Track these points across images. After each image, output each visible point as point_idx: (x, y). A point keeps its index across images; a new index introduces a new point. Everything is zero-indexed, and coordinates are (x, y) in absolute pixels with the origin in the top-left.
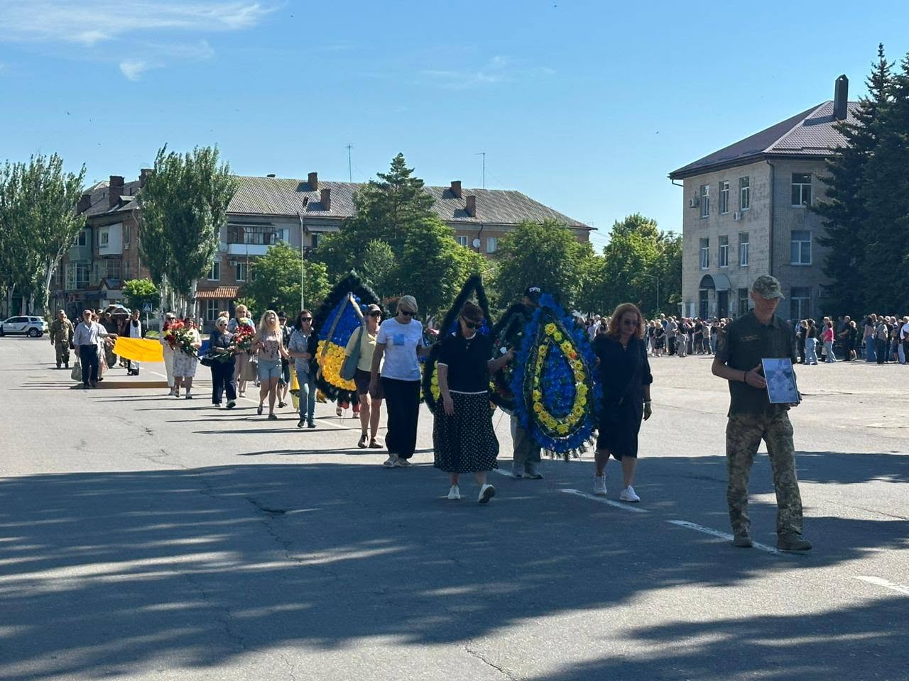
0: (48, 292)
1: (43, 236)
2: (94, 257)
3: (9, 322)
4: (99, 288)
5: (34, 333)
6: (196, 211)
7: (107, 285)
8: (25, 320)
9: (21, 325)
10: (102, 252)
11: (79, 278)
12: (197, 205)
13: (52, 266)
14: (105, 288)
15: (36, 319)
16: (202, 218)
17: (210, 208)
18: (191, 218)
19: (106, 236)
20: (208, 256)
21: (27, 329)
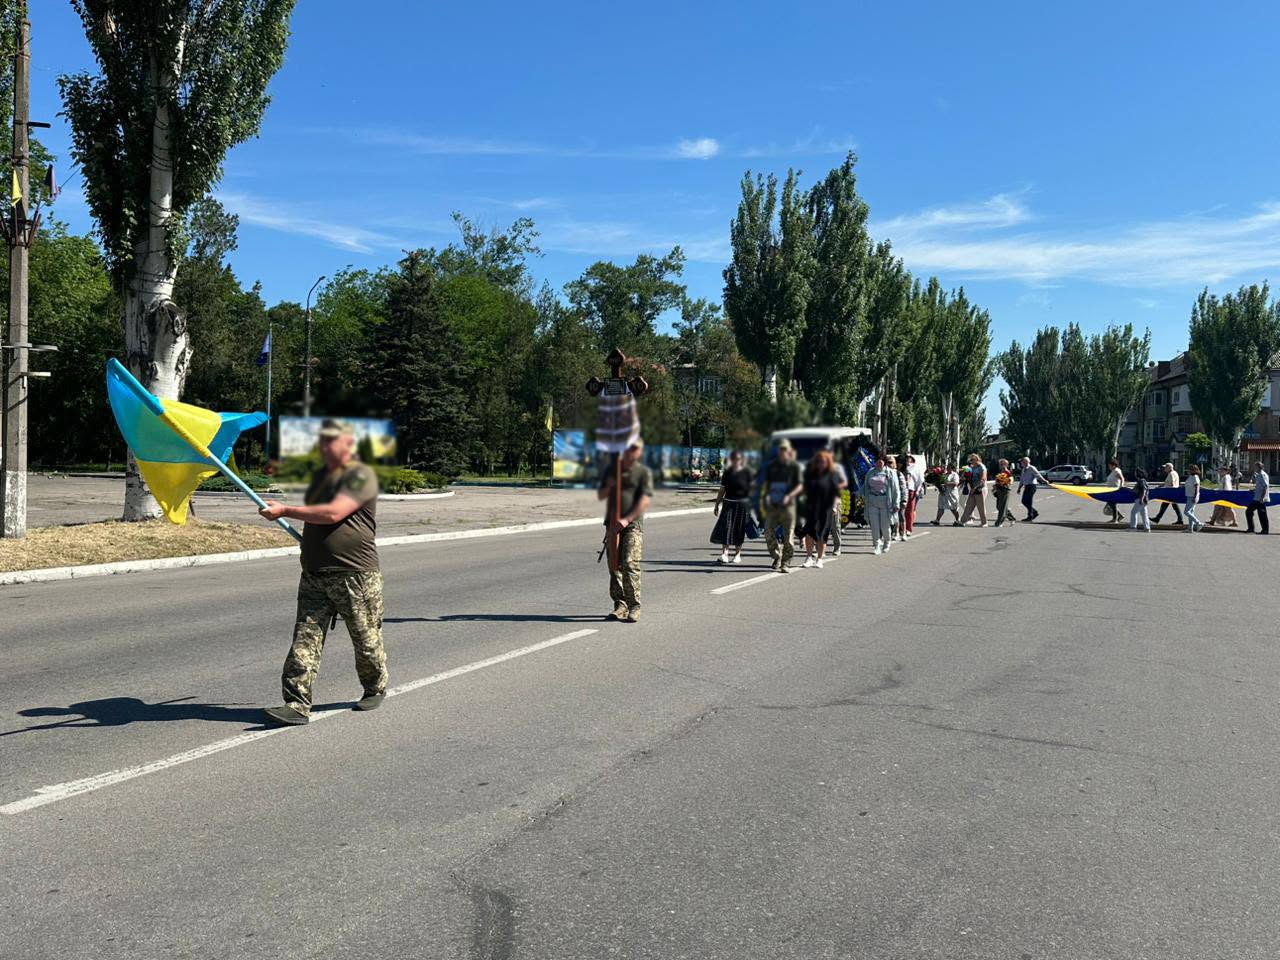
0: (1116, 444)
1: (1112, 395)
2: (1169, 415)
3: (1054, 470)
4: (1170, 442)
5: (1077, 481)
6: (1239, 351)
7: (1176, 439)
8: (1069, 469)
9: (1066, 473)
10: (1174, 409)
11: (1155, 433)
12: (1241, 346)
13: (1120, 421)
14: (1174, 441)
15: (1079, 469)
16: (1246, 360)
17: (1256, 348)
18: (1232, 360)
19: (1177, 395)
20: (1253, 400)
21: (1070, 478)
